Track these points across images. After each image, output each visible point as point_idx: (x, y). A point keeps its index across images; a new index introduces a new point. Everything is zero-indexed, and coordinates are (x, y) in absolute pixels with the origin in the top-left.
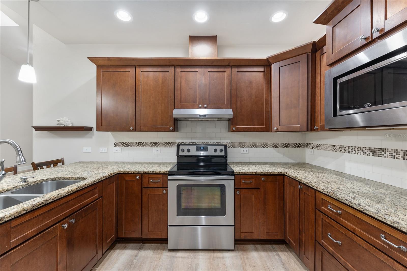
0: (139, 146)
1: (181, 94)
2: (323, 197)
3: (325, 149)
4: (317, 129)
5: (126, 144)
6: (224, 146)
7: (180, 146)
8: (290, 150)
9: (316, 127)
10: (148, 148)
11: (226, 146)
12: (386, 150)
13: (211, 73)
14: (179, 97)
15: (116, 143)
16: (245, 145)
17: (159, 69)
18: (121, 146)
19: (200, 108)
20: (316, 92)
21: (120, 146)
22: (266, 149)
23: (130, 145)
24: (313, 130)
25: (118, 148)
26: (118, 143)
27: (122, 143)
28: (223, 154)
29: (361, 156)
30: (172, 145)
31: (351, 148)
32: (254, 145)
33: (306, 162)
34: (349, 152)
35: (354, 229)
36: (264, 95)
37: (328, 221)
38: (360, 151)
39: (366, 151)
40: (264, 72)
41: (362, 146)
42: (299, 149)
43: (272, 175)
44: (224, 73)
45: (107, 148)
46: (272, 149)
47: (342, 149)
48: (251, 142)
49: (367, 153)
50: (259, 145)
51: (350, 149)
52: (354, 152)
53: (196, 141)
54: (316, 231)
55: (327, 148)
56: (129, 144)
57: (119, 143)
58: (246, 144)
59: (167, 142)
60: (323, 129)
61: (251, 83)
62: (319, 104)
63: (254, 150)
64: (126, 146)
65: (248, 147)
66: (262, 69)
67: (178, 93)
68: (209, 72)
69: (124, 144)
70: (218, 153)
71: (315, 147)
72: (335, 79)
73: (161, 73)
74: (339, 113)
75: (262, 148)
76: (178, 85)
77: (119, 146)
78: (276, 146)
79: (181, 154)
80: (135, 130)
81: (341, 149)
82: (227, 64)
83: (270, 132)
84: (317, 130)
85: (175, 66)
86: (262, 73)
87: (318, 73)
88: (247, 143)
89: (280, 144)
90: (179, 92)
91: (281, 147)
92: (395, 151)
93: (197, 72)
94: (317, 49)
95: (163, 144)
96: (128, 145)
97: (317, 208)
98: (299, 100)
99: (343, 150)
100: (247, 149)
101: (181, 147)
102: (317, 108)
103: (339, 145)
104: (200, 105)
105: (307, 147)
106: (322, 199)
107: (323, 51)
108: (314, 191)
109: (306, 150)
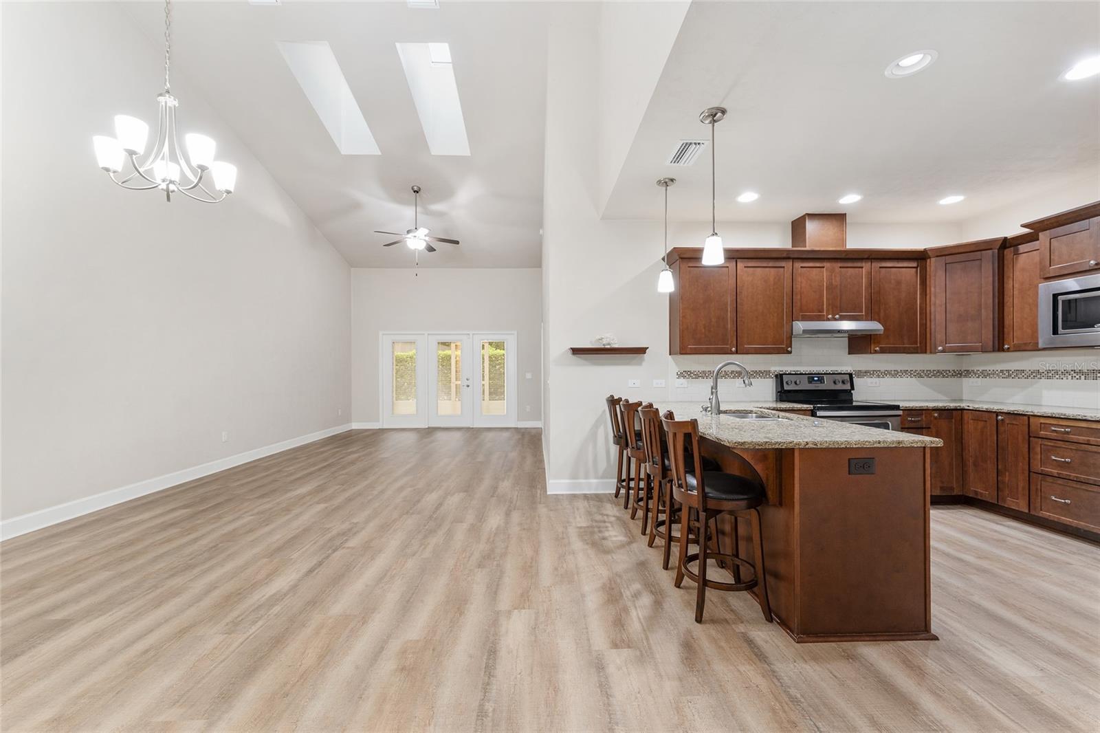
1: (801, 299)
2: (1042, 421)
3: (1004, 376)
4: (1008, 348)
5: (695, 373)
6: (848, 376)
7: (783, 376)
8: (940, 380)
9: (1006, 346)
10: (729, 380)
11: (851, 375)
13: (842, 269)
14: (799, 304)
15: (679, 373)
16: (873, 374)
17: (771, 264)
18: (687, 376)
19: (828, 320)
20: (1005, 301)
22: (905, 379)
23: (700, 375)
25: (682, 380)
26: (682, 372)
27: (689, 373)
28: (848, 387)
29: (1068, 381)
30: (764, 375)
31: (1053, 372)
32: (887, 373)
33: (964, 399)
34: (1048, 378)
35: (1088, 440)
36: (917, 301)
37: (1052, 444)
38: (1067, 375)
39: (1075, 375)
40: (917, 268)
42: (953, 379)
43: (948, 410)
44: (860, 269)
45: (664, 381)
46: (914, 379)
47: (1037, 374)
48: (882, 370)
49: (1078, 377)
50: (895, 374)
51: (1050, 374)
52: (1057, 376)
53: (802, 369)
54: (1031, 461)
55: (1008, 374)
56: (699, 373)
57: (684, 373)
58: (875, 372)
59: (758, 369)
60: (1019, 348)
61: (899, 283)
63: (888, 380)
64: (694, 376)
65: (878, 376)
66: (915, 264)
67: (797, 298)
68: (840, 267)
69: (692, 374)
70: (840, 387)
71: (985, 374)
72: (1055, 296)
73: (772, 270)
74: (1060, 332)
75: (899, 379)
76: (797, 287)
77: (684, 377)
78: (919, 374)
79: (786, 387)
80: (737, 352)
81: (1034, 374)
82: (866, 256)
83: (926, 353)
84: (1008, 350)
85: (794, 259)
86: (914, 270)
87: (1009, 277)
88: (877, 371)
89: (925, 372)
90: (799, 297)
91: (928, 376)
93: (823, 267)
94: (1008, 245)
95: (752, 373)
96: (697, 377)
97: (1031, 435)
98: (980, 310)
99: (1039, 376)
100: (877, 379)
101: (785, 378)
102: (1007, 322)
103: (1032, 369)
104: (830, 316)
105: (965, 376)
106: (1041, 423)
107: (1018, 250)
108: (1026, 418)
109: (965, 380)
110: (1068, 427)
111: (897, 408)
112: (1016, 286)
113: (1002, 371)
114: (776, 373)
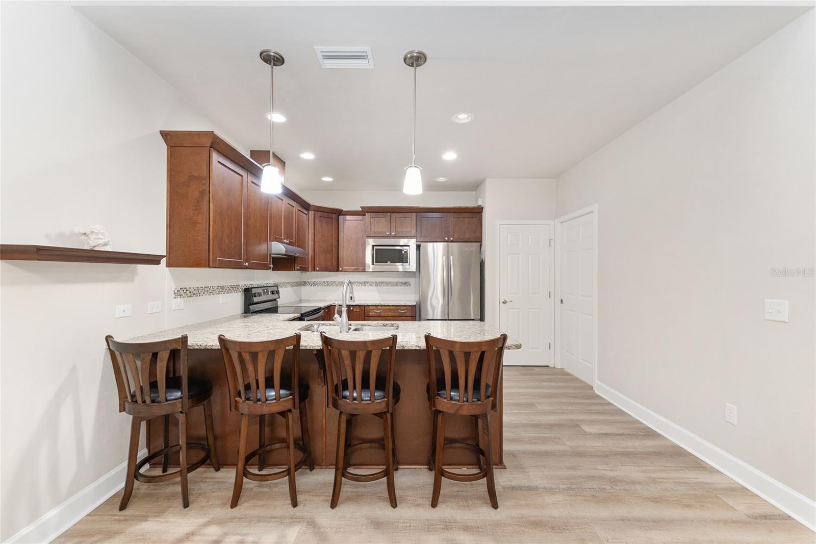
0: (206, 292)
1: (275, 223)
5: (191, 291)
6: (276, 287)
7: (253, 289)
9: (340, 269)
12: (368, 282)
14: (274, 227)
15: (176, 291)
18: (184, 295)
21: (182, 295)
23: (195, 292)
24: (338, 271)
25: (179, 300)
26: (179, 289)
27: (185, 291)
40: (307, 215)
41: (355, 281)
45: (160, 302)
56: (193, 291)
57: (181, 290)
62: (342, 253)
64: (189, 295)
66: (306, 212)
67: (273, 221)
68: (288, 203)
69: (188, 292)
71: (315, 284)
72: (373, 246)
74: (375, 263)
76: (273, 212)
84: (341, 271)
87: (341, 231)
92: (372, 283)
95: (229, 288)
102: (340, 256)
103: (339, 281)
104: (285, 241)
105: (303, 285)
107: (346, 218)
108: (363, 307)
109: (303, 288)
110: (381, 309)
111: (320, 309)
112: (345, 237)
113: (324, 282)
114: (245, 287)
